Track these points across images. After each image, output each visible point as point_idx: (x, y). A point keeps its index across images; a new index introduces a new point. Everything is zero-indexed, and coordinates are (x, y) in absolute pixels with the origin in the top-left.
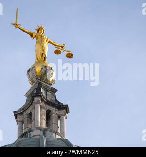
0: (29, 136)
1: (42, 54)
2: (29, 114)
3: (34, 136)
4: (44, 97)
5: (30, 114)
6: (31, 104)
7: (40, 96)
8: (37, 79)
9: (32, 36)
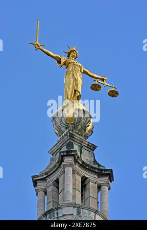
0: (56, 215)
1: (75, 91)
2: (55, 181)
3: (64, 215)
4: (78, 157)
5: (57, 181)
6: (59, 166)
7: (73, 155)
8: (66, 128)
9: (59, 62)
